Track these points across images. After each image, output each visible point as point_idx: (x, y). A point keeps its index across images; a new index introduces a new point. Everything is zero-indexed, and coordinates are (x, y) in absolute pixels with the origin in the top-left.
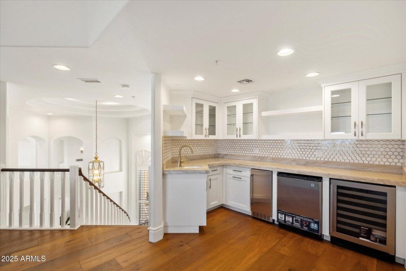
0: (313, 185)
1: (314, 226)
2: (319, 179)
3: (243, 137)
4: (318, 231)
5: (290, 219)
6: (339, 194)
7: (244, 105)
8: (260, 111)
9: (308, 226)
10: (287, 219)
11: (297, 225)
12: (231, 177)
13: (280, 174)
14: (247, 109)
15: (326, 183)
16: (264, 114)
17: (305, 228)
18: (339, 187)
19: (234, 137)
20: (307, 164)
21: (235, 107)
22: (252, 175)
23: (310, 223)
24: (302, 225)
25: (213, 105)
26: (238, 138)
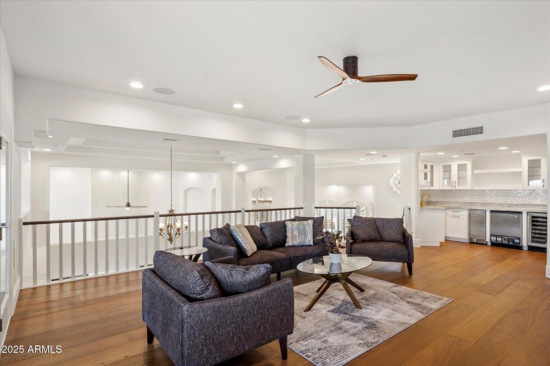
0: (516, 217)
1: (517, 241)
2: (520, 213)
3: (458, 188)
4: (519, 243)
5: (500, 239)
6: (533, 221)
7: (459, 165)
8: (473, 170)
9: (513, 242)
10: (498, 239)
11: (506, 242)
12: (450, 216)
13: (492, 211)
14: (462, 168)
15: (524, 216)
16: (476, 172)
17: (511, 243)
18: (533, 217)
19: (450, 188)
20: (516, 205)
21: (450, 165)
22: (469, 214)
23: (514, 240)
24: (509, 241)
25: (432, 164)
26: (454, 188)
